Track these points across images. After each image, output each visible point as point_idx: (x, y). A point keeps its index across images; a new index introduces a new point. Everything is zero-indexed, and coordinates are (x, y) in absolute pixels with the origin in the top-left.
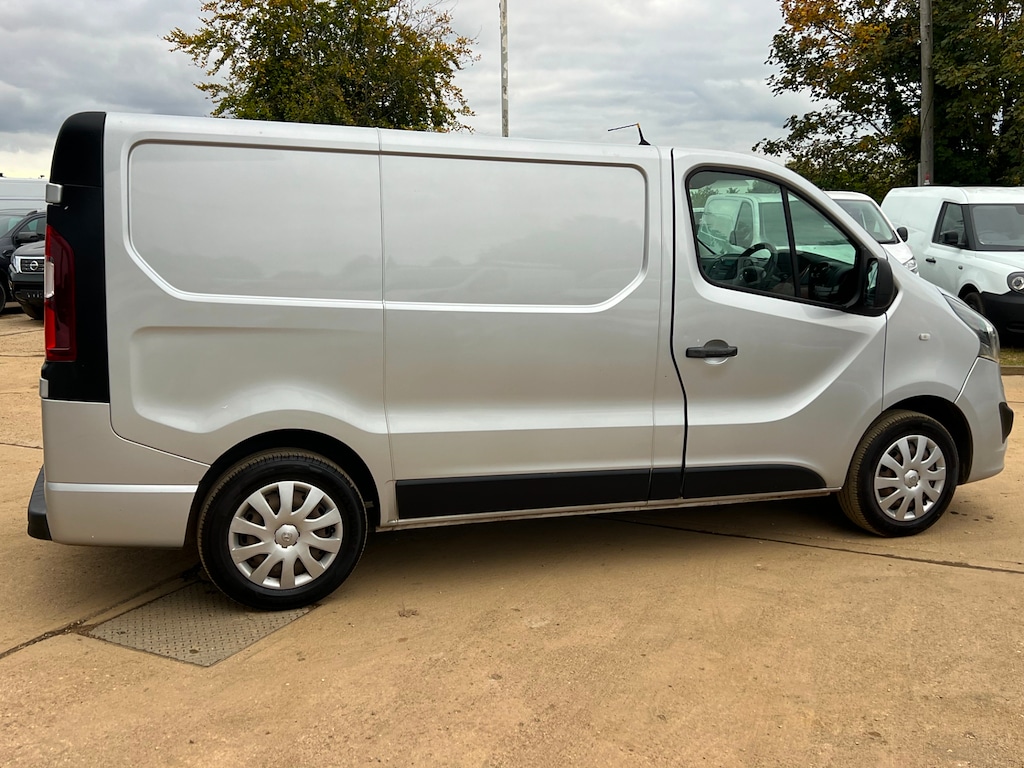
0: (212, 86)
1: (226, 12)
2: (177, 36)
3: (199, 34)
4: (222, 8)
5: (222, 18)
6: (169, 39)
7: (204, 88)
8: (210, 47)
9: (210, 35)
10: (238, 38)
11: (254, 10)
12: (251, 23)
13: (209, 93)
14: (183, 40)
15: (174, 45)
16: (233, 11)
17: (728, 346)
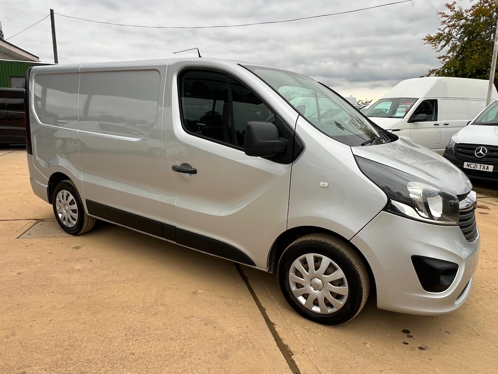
0: (443, 57)
1: (451, 24)
2: (428, 37)
3: (435, 35)
4: (449, 22)
5: (449, 26)
6: (425, 40)
7: (440, 58)
8: (441, 40)
9: (440, 35)
10: (454, 34)
11: (463, 21)
12: (461, 27)
13: (442, 60)
14: (430, 39)
15: (426, 41)
16: (453, 22)
17: (192, 168)
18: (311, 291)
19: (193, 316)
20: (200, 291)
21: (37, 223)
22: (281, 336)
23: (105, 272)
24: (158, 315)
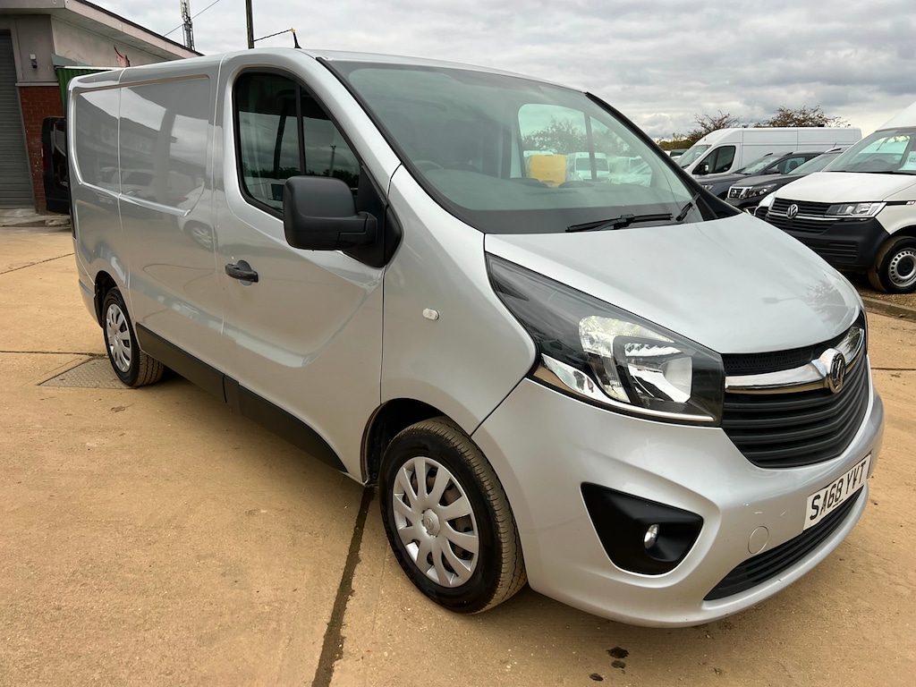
17: (251, 270)
18: (422, 534)
19: (212, 556)
20: (262, 511)
21: (89, 360)
22: (347, 618)
23: (127, 457)
24: (157, 544)
